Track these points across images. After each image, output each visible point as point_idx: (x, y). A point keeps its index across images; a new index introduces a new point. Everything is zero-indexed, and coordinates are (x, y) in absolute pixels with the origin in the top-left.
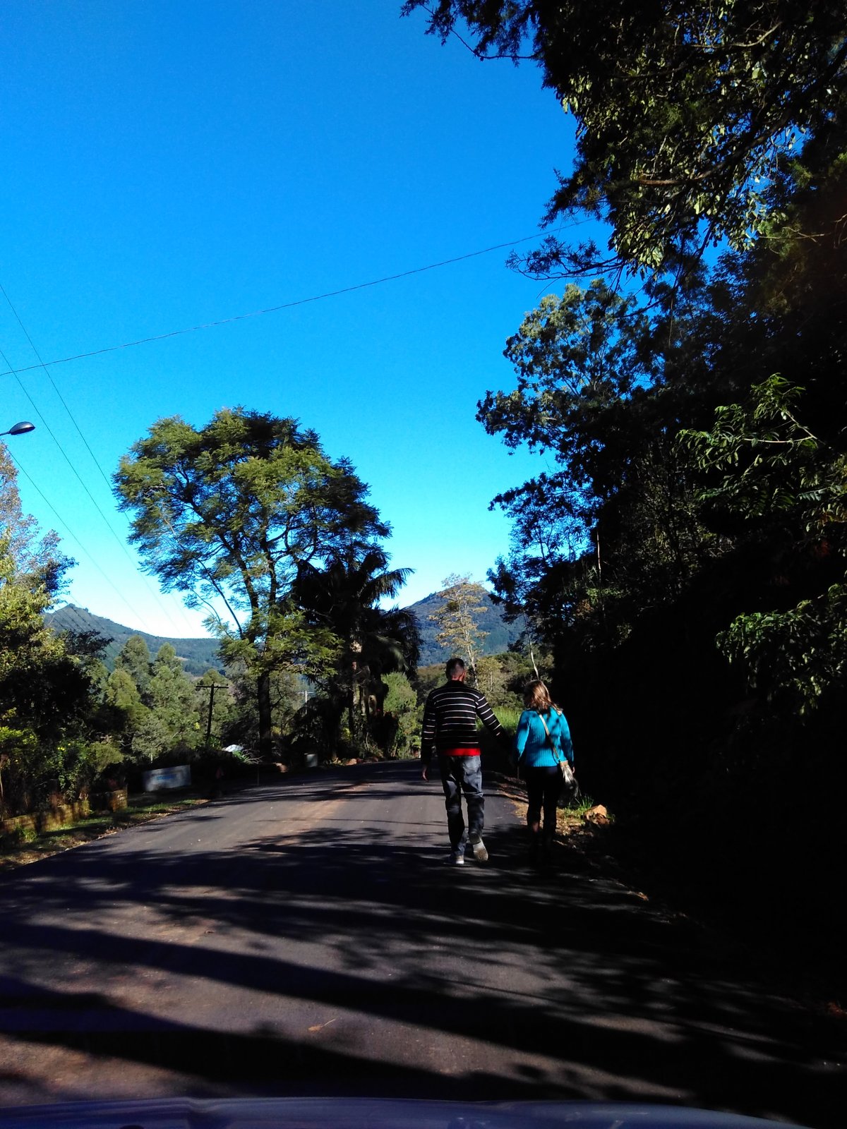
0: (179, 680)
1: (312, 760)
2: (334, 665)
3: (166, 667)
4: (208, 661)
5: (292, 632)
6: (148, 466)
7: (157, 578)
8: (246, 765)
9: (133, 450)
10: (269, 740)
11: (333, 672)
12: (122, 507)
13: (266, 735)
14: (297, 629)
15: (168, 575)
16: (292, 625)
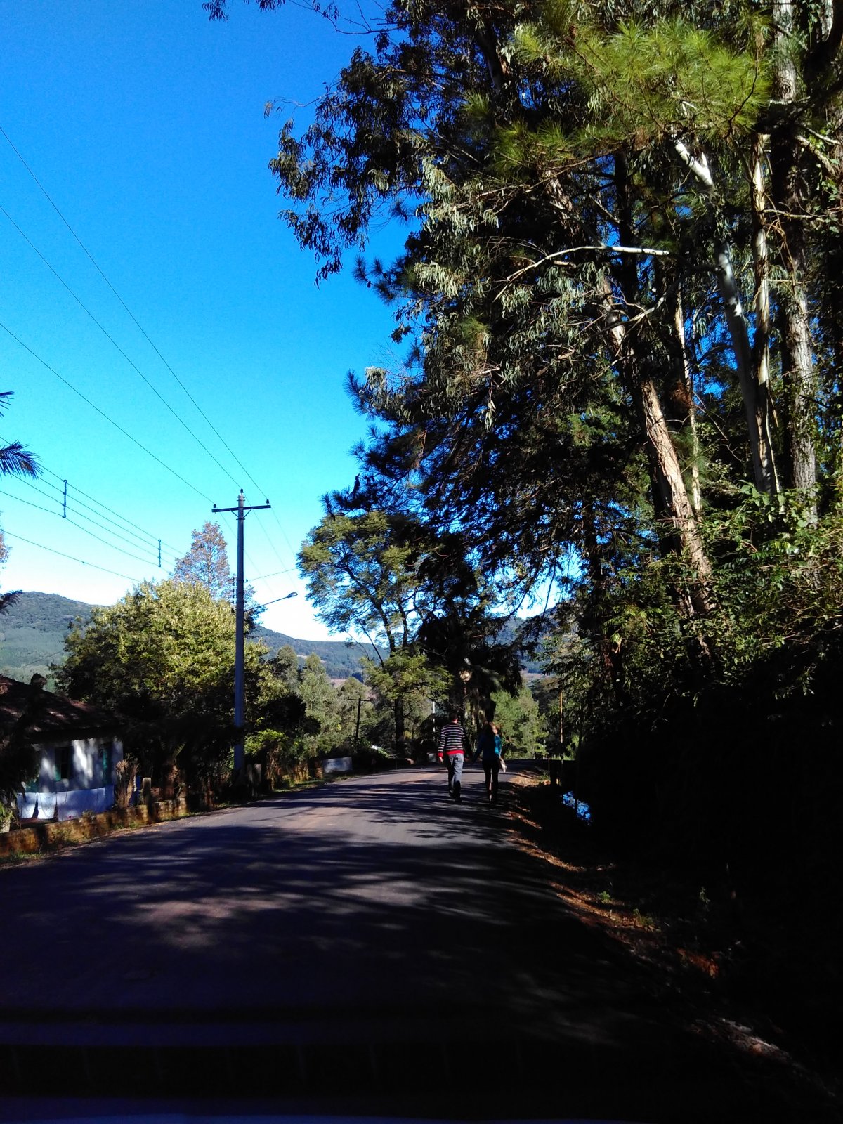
0: (324, 686)
1: (432, 758)
2: (446, 692)
3: (313, 674)
4: (344, 663)
5: (418, 669)
6: (321, 548)
7: (326, 623)
8: (387, 759)
9: (309, 534)
10: (402, 743)
11: (446, 697)
12: (303, 575)
13: (400, 739)
14: (421, 668)
15: (332, 622)
16: (418, 664)
